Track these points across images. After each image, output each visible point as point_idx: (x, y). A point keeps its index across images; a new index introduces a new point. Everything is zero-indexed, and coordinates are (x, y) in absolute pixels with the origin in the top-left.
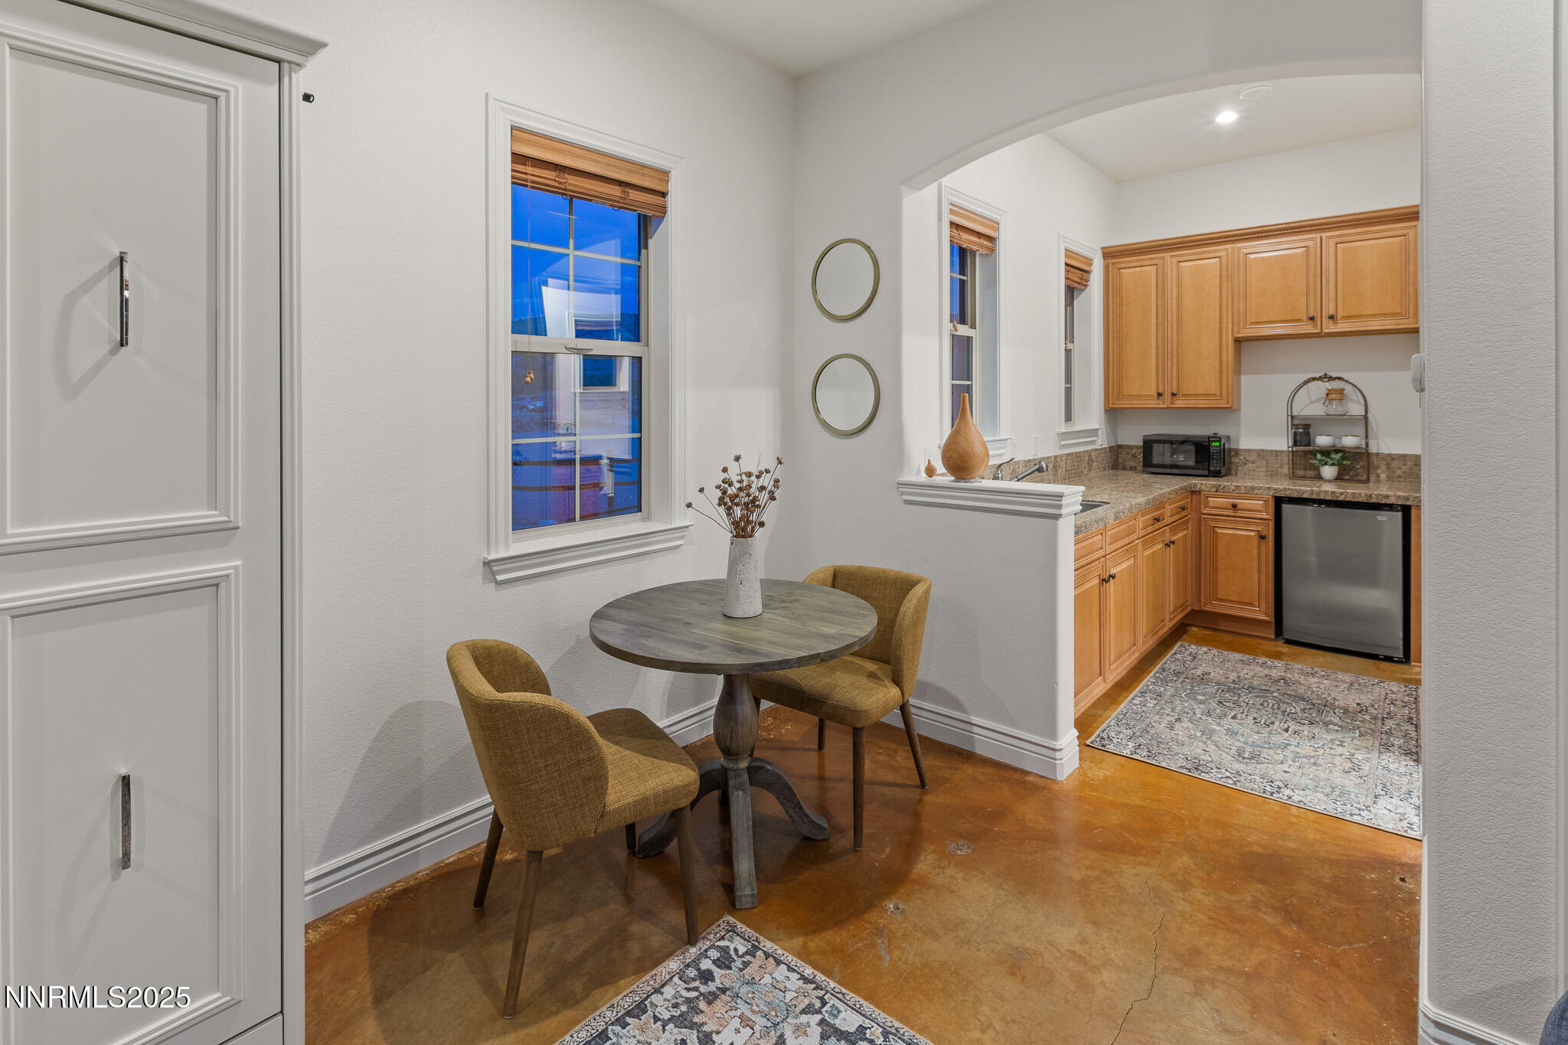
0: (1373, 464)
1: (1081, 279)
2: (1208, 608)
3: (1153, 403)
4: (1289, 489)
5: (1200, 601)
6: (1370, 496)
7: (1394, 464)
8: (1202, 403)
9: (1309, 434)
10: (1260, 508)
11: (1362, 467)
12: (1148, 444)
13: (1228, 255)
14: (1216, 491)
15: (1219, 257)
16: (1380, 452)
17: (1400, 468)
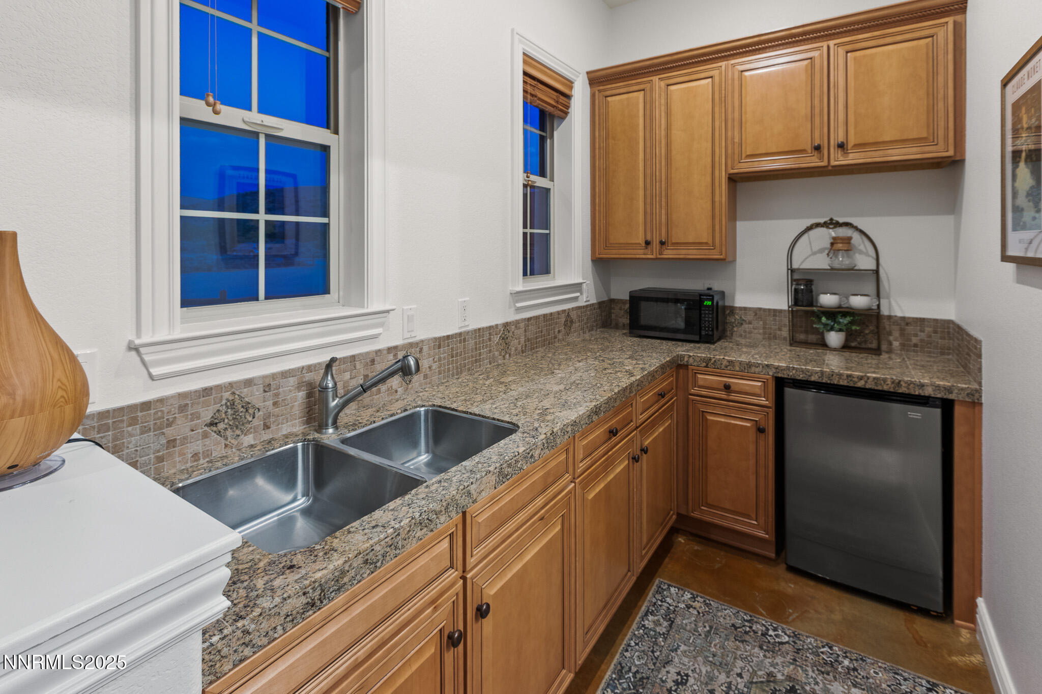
0: (885, 328)
1: (557, 102)
2: (696, 515)
3: (640, 253)
4: (794, 368)
5: (687, 504)
6: (899, 384)
7: (910, 329)
8: (693, 253)
9: (811, 291)
10: (758, 391)
11: (872, 332)
12: (636, 299)
13: (721, 73)
14: (706, 366)
15: (712, 77)
16: (893, 314)
17: (916, 335)
